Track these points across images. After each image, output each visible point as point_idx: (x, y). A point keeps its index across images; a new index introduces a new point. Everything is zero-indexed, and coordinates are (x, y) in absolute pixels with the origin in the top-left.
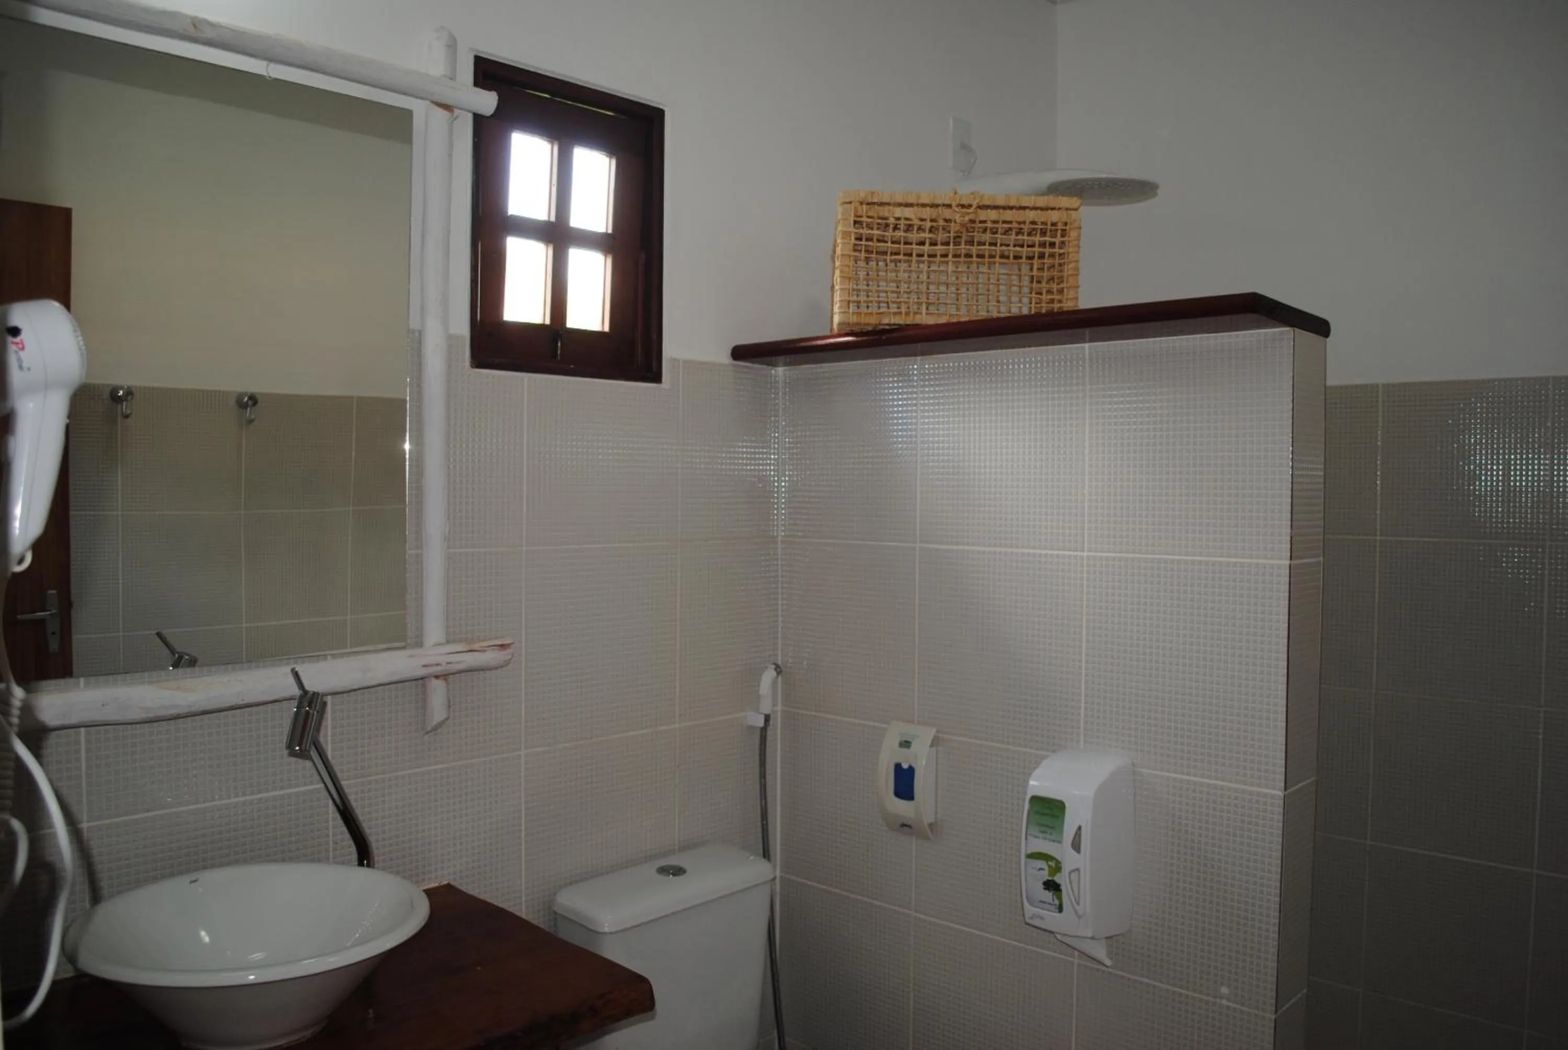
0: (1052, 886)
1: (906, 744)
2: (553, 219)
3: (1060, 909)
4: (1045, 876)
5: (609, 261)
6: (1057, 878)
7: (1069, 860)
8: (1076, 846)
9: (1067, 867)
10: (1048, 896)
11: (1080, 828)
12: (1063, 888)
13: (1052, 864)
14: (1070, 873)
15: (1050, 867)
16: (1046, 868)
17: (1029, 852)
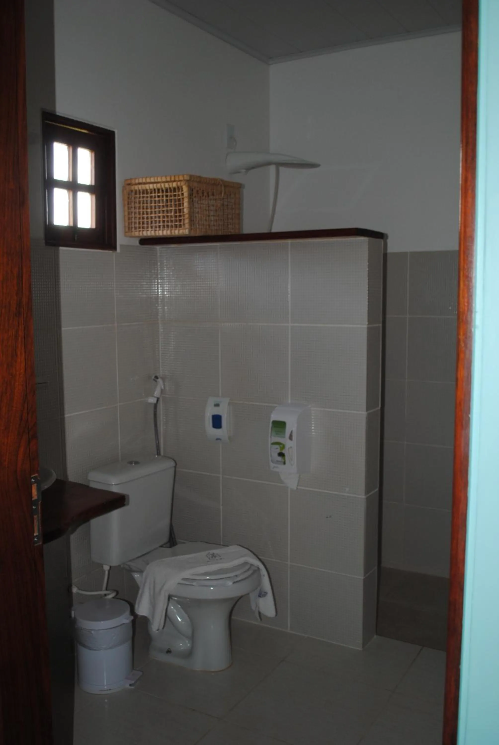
0: (281, 455)
1: (217, 405)
2: (71, 180)
3: (284, 463)
4: (279, 451)
5: (94, 197)
6: (283, 451)
7: (288, 444)
8: (291, 438)
9: (287, 447)
10: (280, 459)
11: (292, 432)
12: (286, 455)
13: (282, 446)
14: (289, 449)
15: (280, 447)
16: (279, 448)
17: (272, 442)
